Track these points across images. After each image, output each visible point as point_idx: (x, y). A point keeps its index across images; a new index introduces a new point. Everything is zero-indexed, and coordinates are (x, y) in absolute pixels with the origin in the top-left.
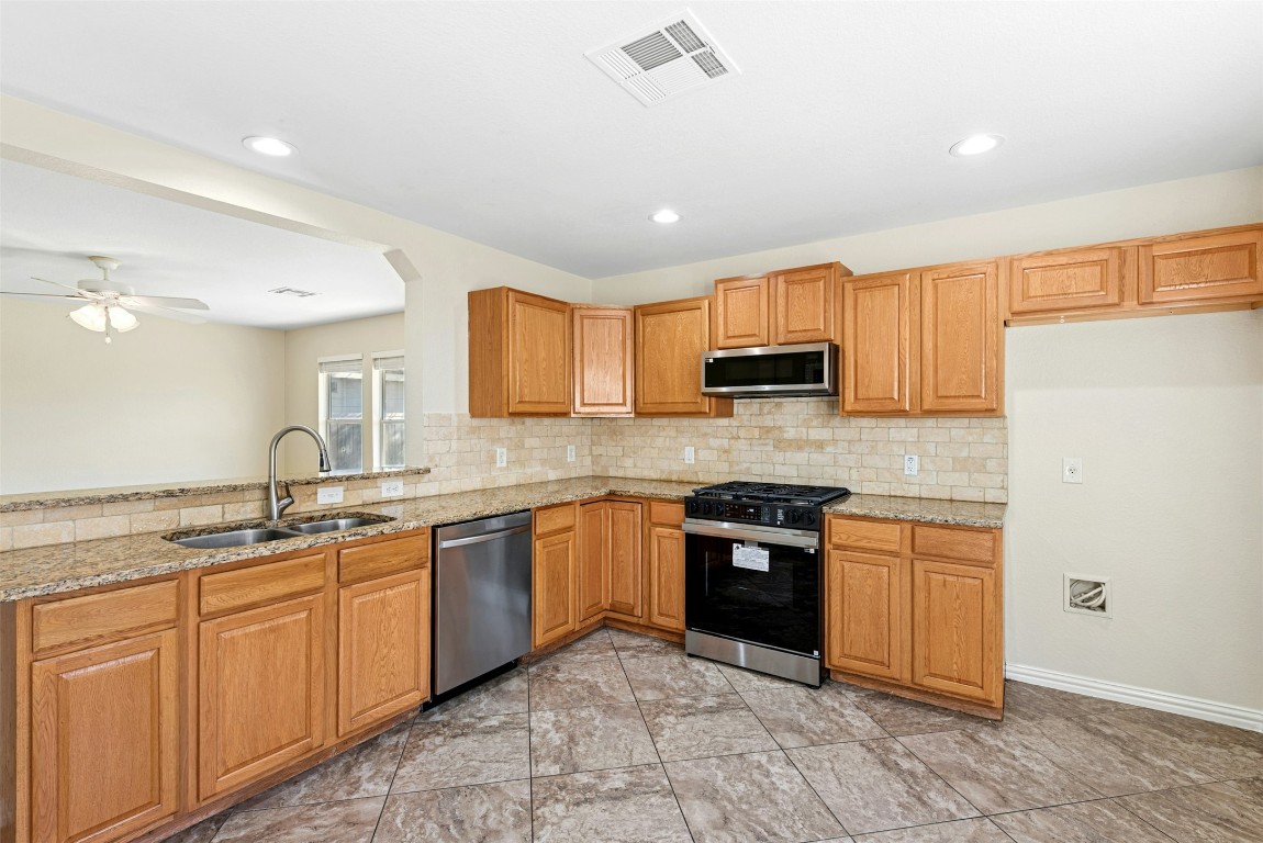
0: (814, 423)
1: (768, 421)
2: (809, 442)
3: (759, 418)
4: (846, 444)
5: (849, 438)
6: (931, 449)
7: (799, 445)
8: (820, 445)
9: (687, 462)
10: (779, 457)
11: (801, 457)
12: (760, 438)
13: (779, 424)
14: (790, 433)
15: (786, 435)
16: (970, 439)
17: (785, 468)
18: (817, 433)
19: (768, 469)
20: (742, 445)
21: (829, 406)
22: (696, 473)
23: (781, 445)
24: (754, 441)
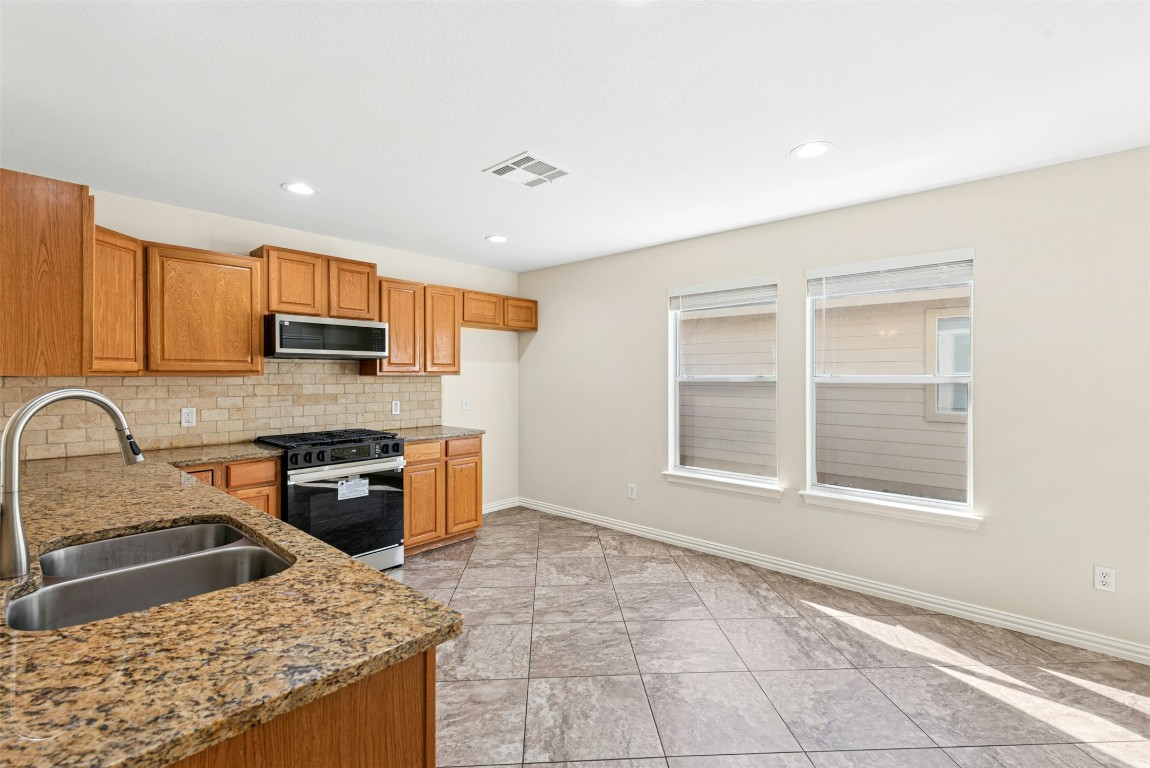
0: (329, 381)
1: (288, 379)
2: (326, 396)
3: (279, 377)
4: (354, 396)
5: (356, 391)
6: (406, 396)
7: (315, 399)
8: (335, 398)
9: (184, 424)
10: (298, 411)
11: (318, 409)
12: (279, 395)
13: (298, 381)
14: (309, 390)
15: (305, 392)
16: (426, 389)
17: (304, 420)
18: (331, 389)
19: (287, 422)
20: (258, 402)
21: (341, 368)
22: (198, 435)
23: (299, 399)
24: (273, 399)
